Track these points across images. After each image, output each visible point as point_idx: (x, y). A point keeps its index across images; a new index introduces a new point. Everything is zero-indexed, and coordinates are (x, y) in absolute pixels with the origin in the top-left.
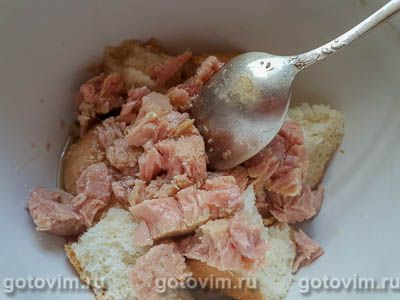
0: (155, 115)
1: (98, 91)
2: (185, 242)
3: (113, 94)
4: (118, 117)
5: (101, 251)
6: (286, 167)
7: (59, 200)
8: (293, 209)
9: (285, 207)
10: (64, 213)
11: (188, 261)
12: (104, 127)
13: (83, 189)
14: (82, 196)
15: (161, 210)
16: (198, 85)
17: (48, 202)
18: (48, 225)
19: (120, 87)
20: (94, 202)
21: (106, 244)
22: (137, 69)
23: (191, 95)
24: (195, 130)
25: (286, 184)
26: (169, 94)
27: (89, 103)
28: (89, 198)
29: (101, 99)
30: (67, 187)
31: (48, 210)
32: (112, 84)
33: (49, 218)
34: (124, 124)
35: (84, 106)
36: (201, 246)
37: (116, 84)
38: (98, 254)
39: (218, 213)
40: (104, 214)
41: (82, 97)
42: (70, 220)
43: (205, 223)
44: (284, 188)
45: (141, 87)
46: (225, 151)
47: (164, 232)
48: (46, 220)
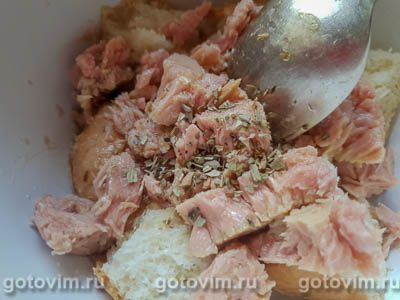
0: (187, 81)
1: (98, 62)
2: (258, 242)
3: (118, 64)
4: (133, 93)
5: (144, 271)
6: (361, 129)
7: (74, 210)
8: (370, 180)
9: (362, 178)
10: (85, 226)
11: (269, 267)
12: (117, 106)
13: (104, 190)
14: (105, 200)
15: (222, 204)
16: (233, 38)
17: (61, 214)
18: (68, 245)
19: (126, 54)
20: (122, 206)
21: (151, 261)
22: (148, 29)
23: (223, 53)
24: (242, 93)
25: (365, 149)
26: (195, 55)
27: (89, 78)
28: (115, 201)
29: (104, 71)
30: (80, 191)
31: (63, 226)
32: (115, 52)
33: (66, 236)
34: (143, 100)
35: (84, 83)
36: (284, 245)
37: (121, 51)
38: (143, 274)
39: (302, 197)
40: (137, 220)
41: (80, 72)
42: (95, 234)
43: (288, 213)
44: (361, 155)
45: (157, 49)
46: (286, 117)
47: (232, 233)
48: (64, 240)
